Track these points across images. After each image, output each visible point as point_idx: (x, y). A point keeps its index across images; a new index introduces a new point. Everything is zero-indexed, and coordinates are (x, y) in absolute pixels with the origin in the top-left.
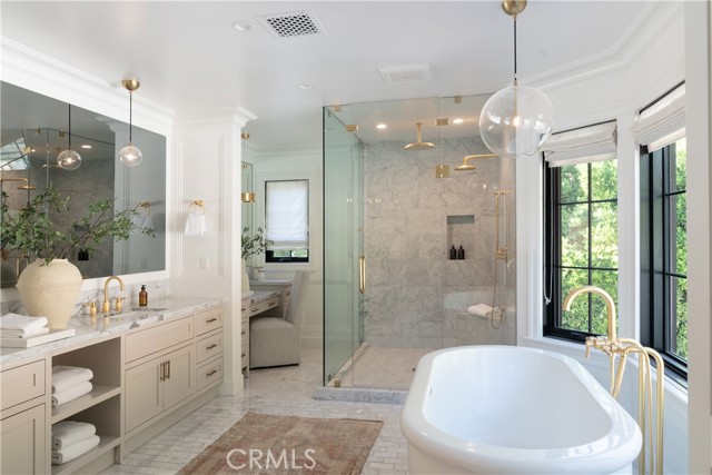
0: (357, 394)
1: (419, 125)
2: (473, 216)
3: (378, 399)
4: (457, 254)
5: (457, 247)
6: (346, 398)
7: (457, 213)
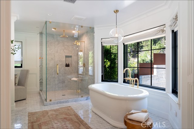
0: (57, 102)
1: (64, 31)
2: (71, 56)
3: (63, 102)
4: (67, 65)
5: (68, 64)
6: (54, 104)
7: (67, 55)
